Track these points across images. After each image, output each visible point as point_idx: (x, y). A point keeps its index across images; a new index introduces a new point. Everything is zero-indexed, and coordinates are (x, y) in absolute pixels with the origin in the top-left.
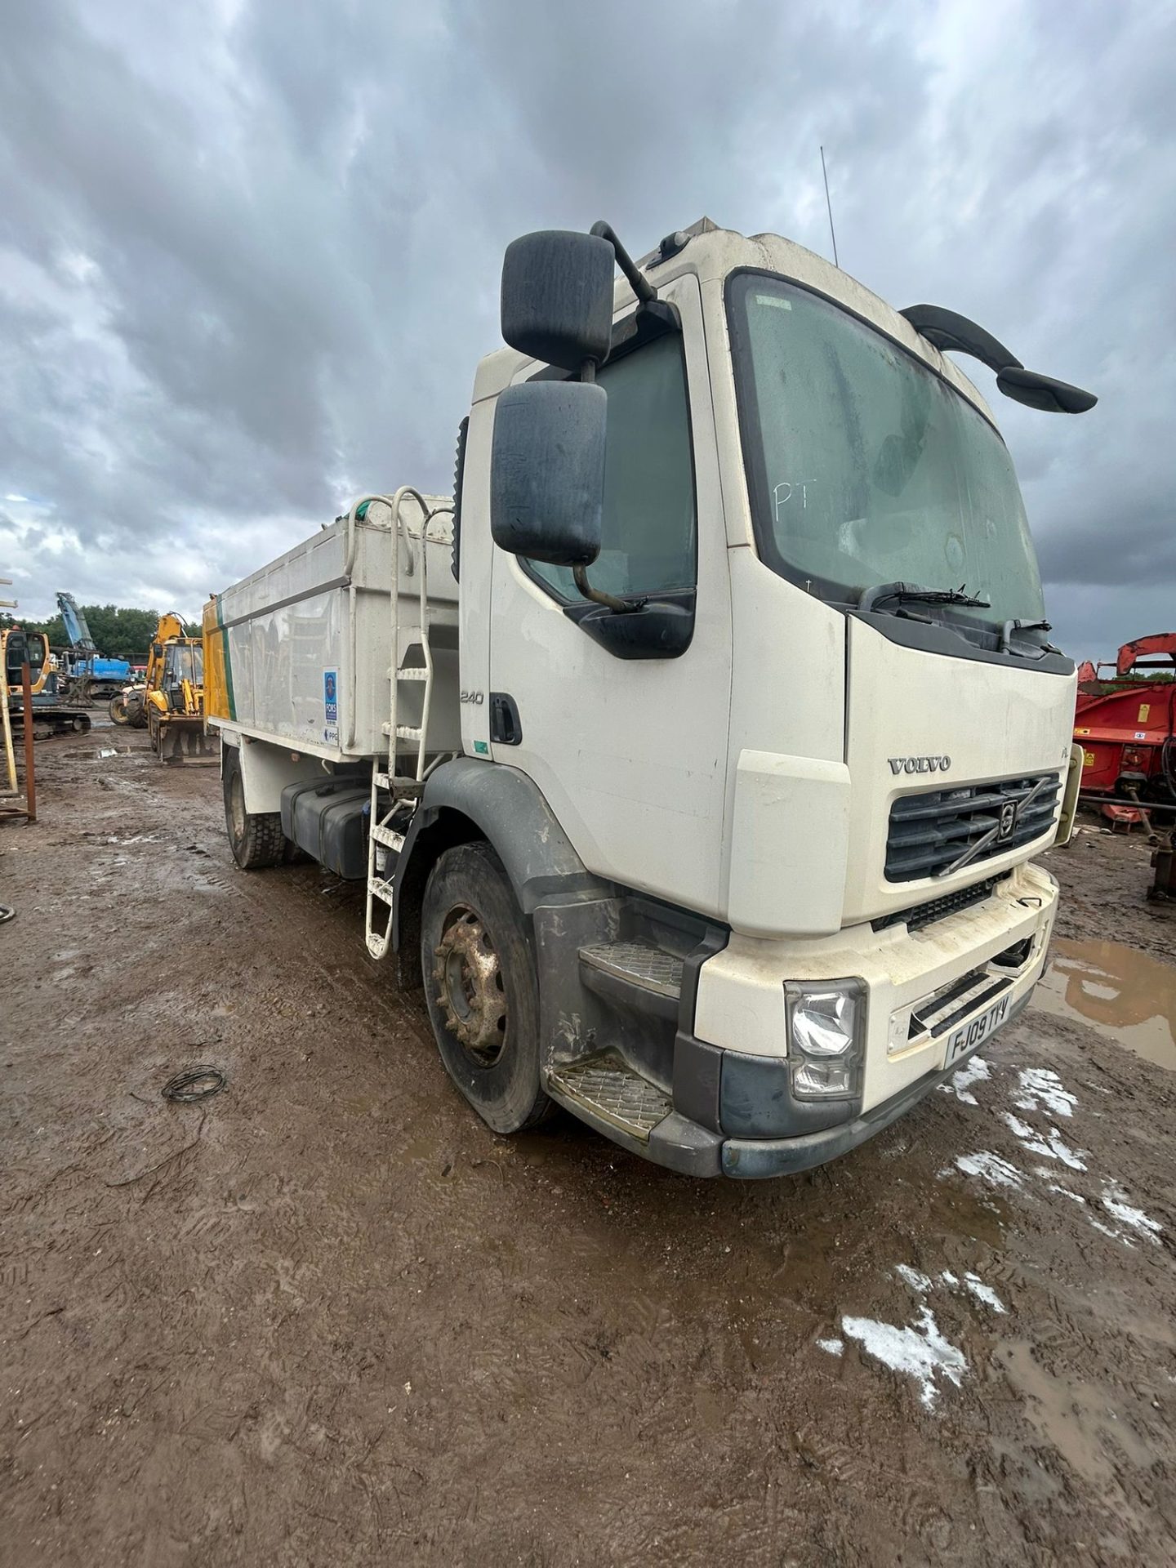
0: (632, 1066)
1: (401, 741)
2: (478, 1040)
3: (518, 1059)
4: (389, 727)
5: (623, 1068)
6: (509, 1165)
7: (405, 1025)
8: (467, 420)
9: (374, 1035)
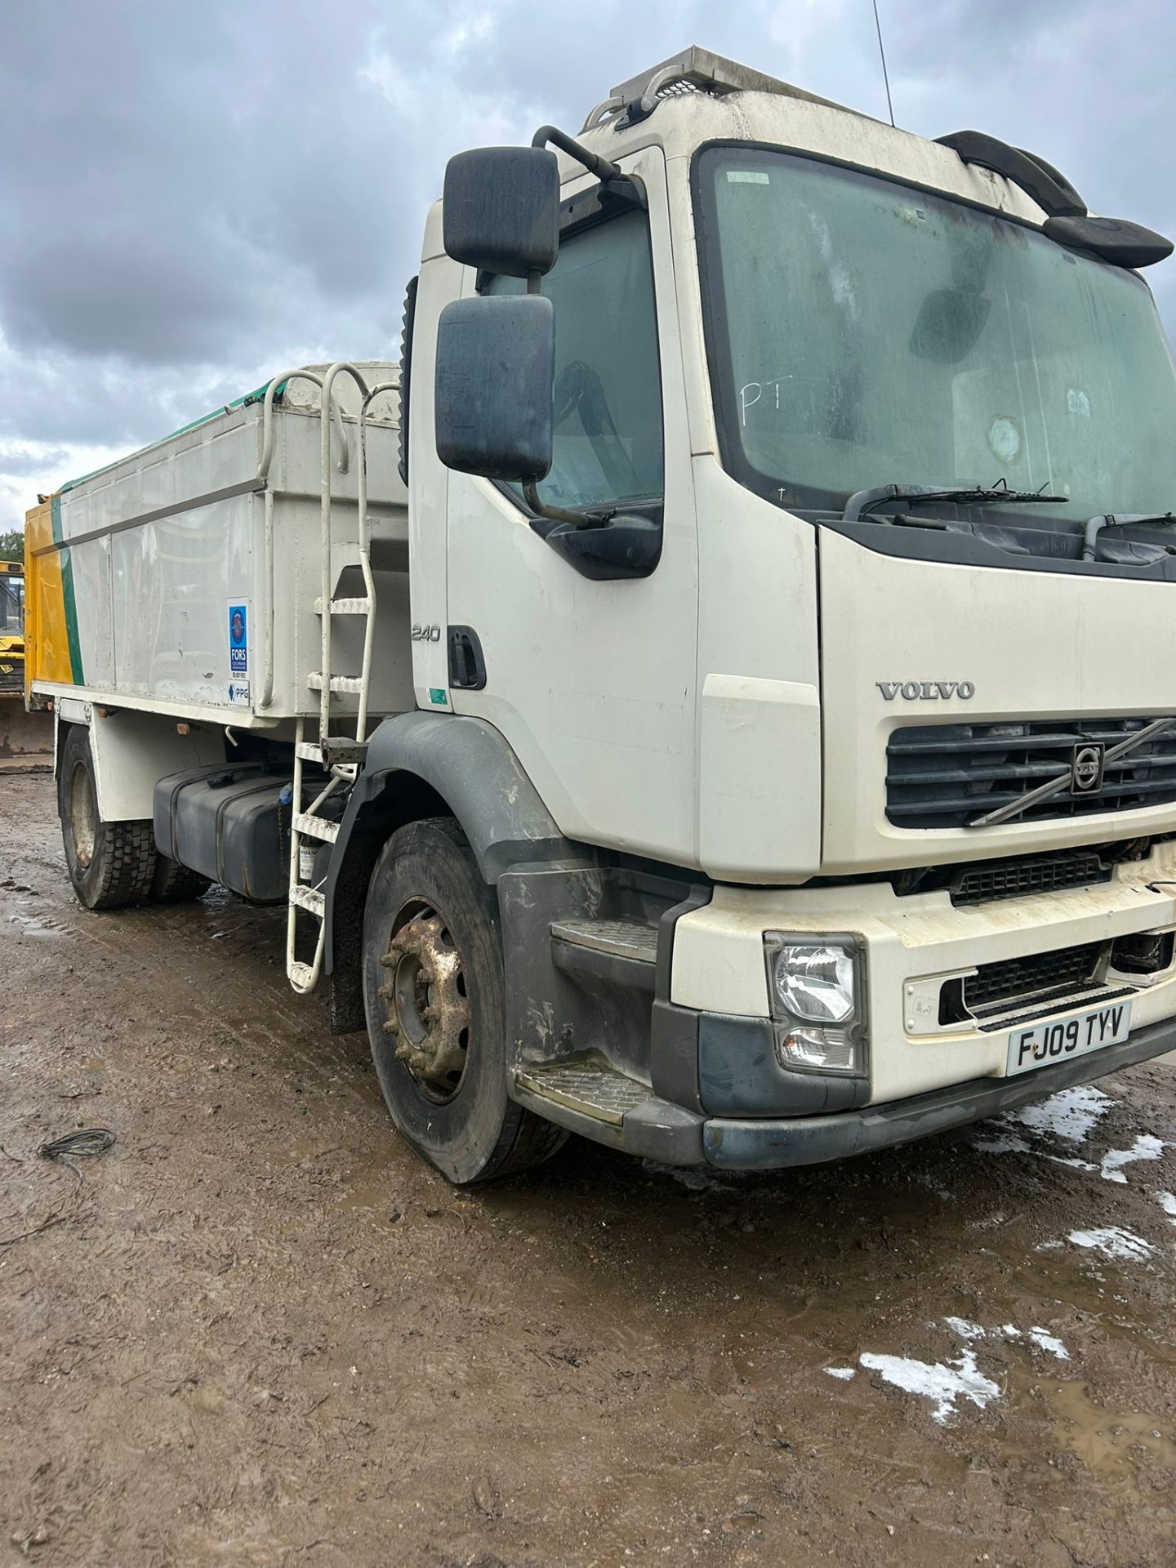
0: (618, 1068)
1: (334, 696)
2: (435, 1064)
3: (482, 1071)
4: (319, 681)
5: (606, 1070)
6: (474, 1217)
7: (340, 1082)
8: (415, 280)
9: (300, 1091)
